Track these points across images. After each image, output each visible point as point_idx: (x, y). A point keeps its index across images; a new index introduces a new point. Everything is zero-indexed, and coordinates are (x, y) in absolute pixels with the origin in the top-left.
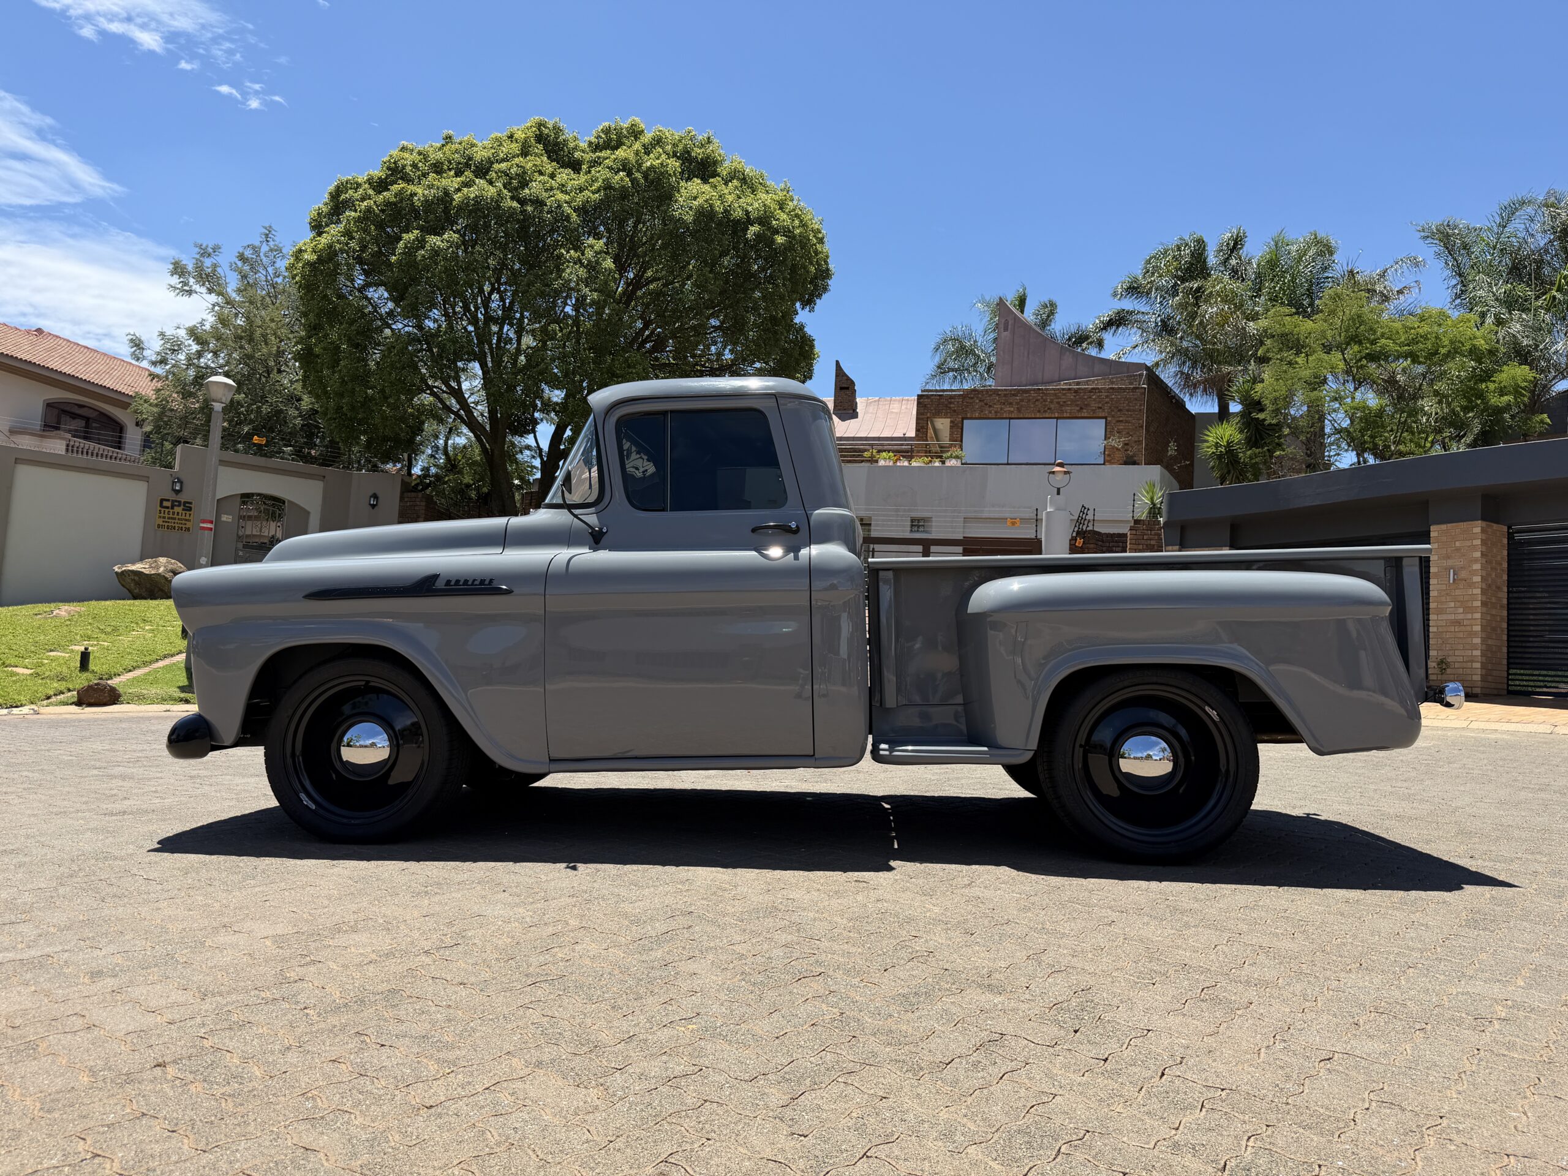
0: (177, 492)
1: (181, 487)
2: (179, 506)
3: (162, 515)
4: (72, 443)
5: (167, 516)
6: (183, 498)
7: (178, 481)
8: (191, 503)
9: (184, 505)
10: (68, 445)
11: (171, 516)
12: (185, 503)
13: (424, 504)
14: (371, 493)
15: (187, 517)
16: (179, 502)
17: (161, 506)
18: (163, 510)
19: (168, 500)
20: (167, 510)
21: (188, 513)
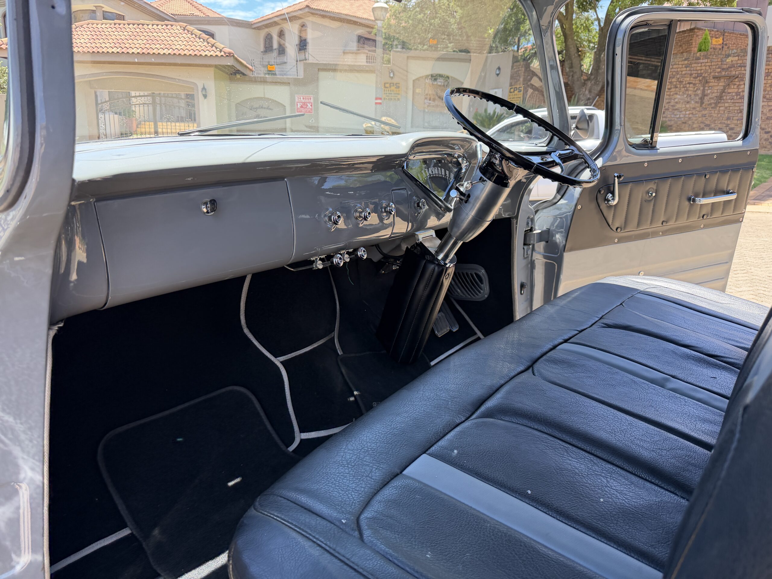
0: (392, 78)
1: (394, 74)
2: (393, 86)
3: (386, 92)
4: (369, 55)
5: (388, 92)
6: (395, 81)
7: (392, 72)
8: (399, 84)
9: (396, 85)
10: (367, 57)
11: (390, 92)
12: (396, 84)
13: (523, 69)
14: (497, 67)
15: (398, 92)
16: (393, 83)
17: (385, 87)
18: (386, 89)
19: (387, 83)
20: (387, 89)
21: (398, 89)
